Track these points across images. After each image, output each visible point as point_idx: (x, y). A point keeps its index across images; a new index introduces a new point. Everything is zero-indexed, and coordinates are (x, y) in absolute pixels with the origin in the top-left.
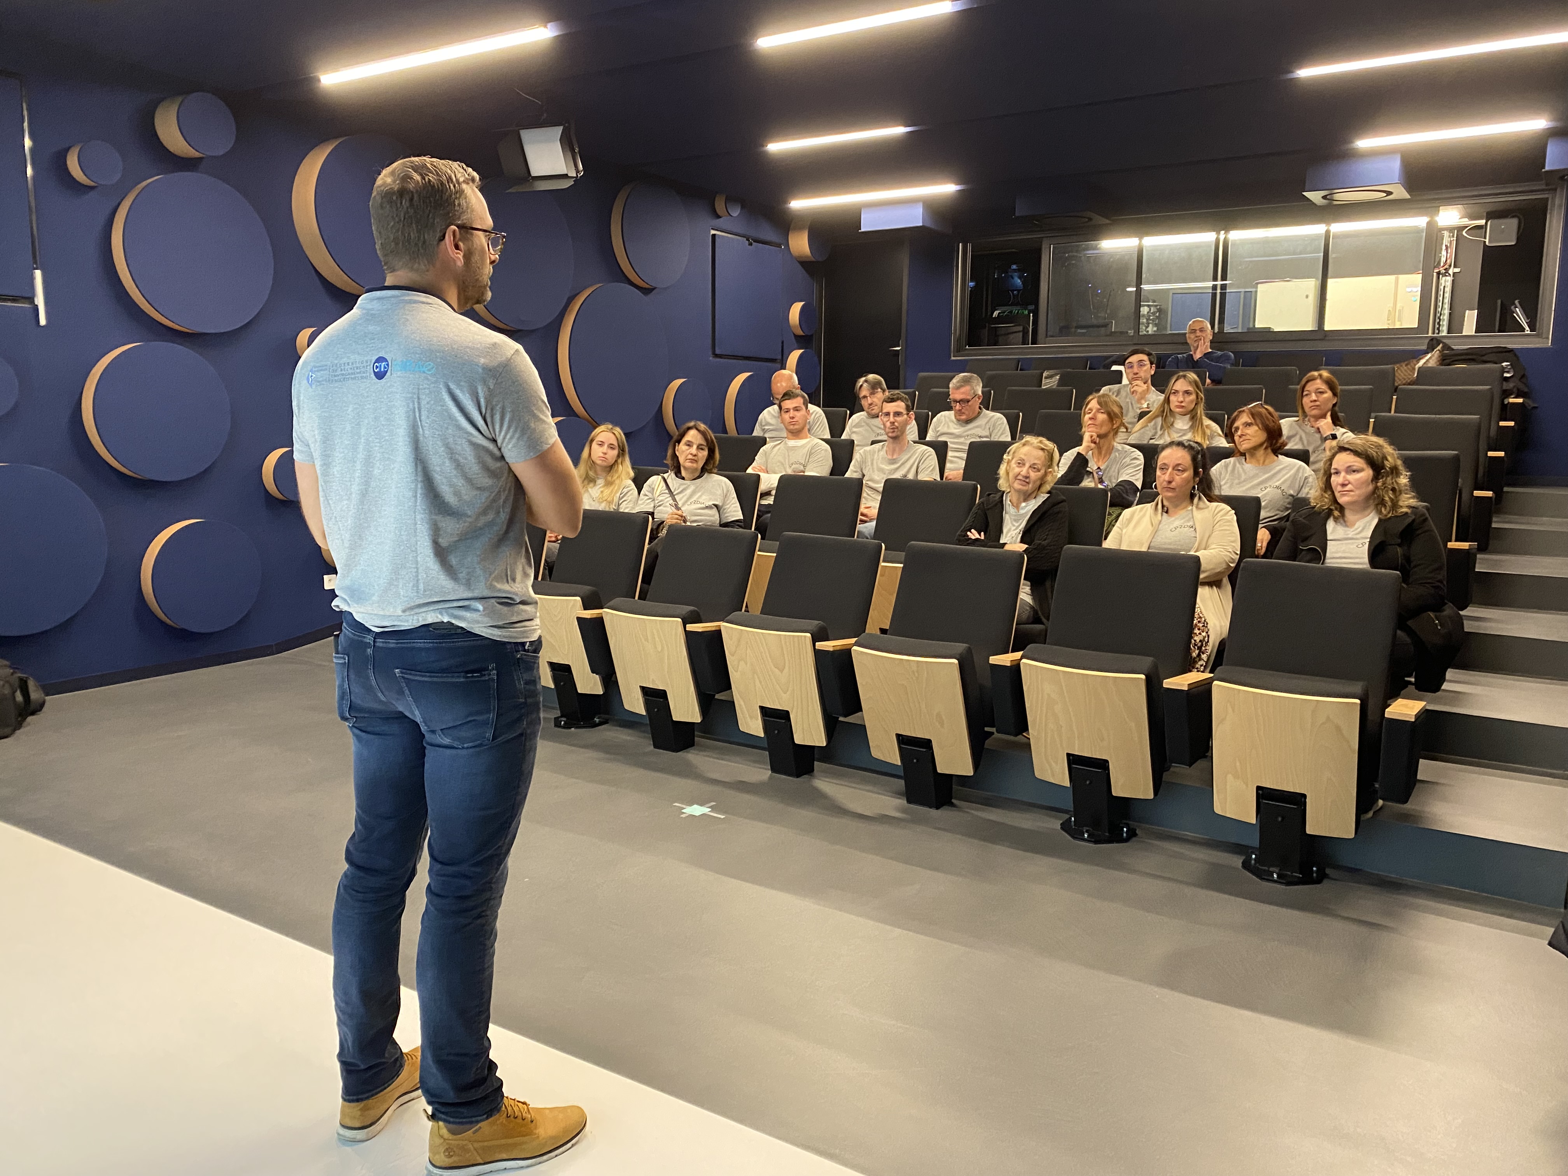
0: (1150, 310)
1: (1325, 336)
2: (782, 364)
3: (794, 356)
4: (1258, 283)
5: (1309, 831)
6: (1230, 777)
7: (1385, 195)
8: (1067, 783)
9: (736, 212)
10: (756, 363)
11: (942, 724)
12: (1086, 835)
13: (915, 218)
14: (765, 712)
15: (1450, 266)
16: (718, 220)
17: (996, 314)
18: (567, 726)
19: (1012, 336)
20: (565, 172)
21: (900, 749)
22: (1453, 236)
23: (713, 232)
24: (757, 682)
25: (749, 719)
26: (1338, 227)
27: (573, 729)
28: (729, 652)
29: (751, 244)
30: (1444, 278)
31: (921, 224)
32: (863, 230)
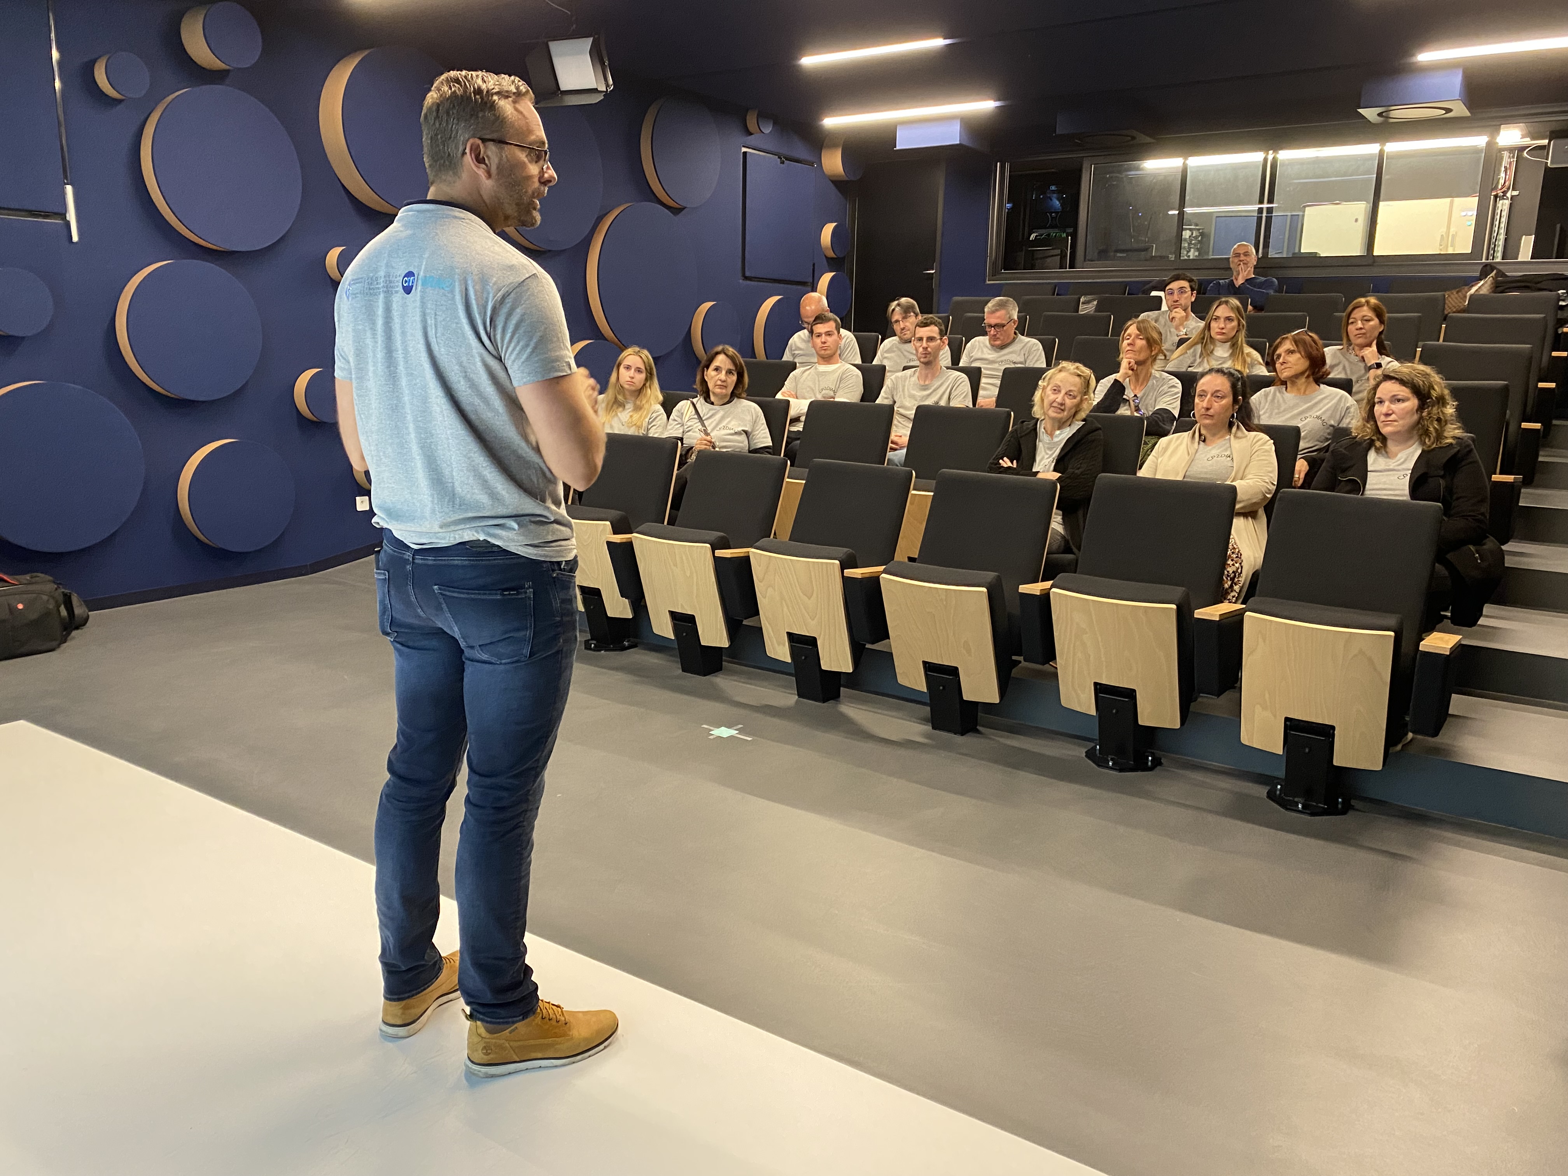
0: (1192, 234)
1: (1374, 262)
2: (813, 287)
3: (826, 279)
4: (1305, 207)
5: (1335, 763)
6: (1258, 709)
7: (1444, 112)
8: (1093, 712)
9: (768, 129)
10: (786, 286)
11: (969, 651)
12: (1111, 764)
13: (952, 136)
14: (792, 637)
15: (1509, 189)
16: (750, 137)
17: (1033, 237)
18: (597, 649)
19: (1049, 260)
20: (595, 87)
21: (926, 675)
22: (1513, 157)
23: (744, 150)
24: (785, 609)
25: (776, 645)
26: (1393, 147)
27: (603, 652)
28: (757, 577)
29: (783, 163)
30: (1501, 202)
31: (958, 142)
32: (898, 148)
